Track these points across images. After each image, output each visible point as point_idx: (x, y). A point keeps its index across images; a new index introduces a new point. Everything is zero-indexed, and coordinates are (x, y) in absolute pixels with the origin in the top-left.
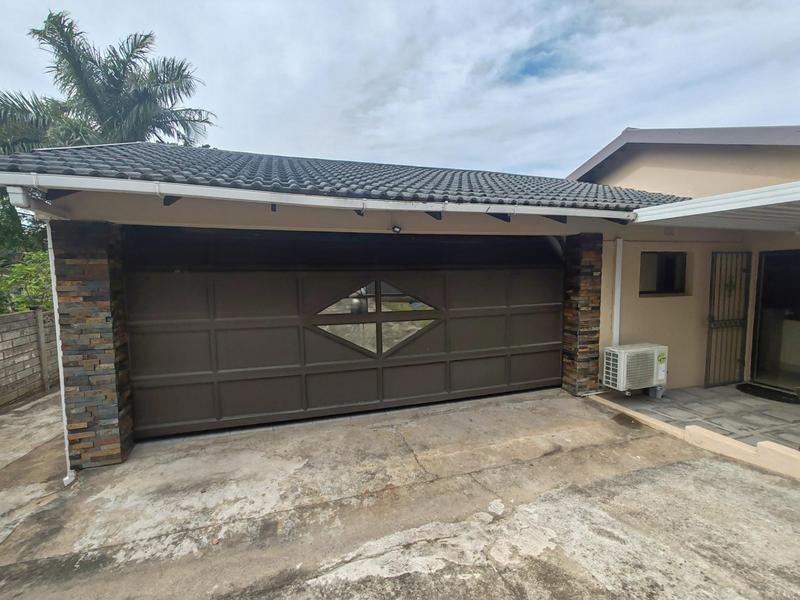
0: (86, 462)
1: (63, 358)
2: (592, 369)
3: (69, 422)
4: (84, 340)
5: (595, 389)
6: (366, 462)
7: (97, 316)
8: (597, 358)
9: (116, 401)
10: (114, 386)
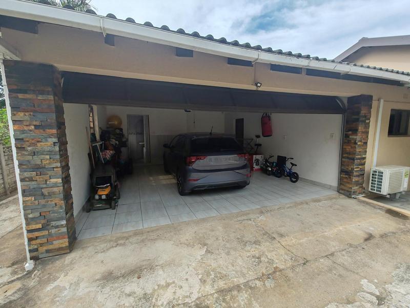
0: (42, 253)
1: (20, 175)
2: (361, 181)
3: (27, 224)
4: (37, 160)
5: (362, 193)
6: (248, 248)
7: (47, 141)
8: (364, 174)
9: (64, 207)
10: (62, 196)
